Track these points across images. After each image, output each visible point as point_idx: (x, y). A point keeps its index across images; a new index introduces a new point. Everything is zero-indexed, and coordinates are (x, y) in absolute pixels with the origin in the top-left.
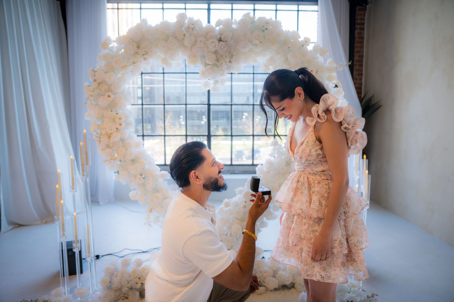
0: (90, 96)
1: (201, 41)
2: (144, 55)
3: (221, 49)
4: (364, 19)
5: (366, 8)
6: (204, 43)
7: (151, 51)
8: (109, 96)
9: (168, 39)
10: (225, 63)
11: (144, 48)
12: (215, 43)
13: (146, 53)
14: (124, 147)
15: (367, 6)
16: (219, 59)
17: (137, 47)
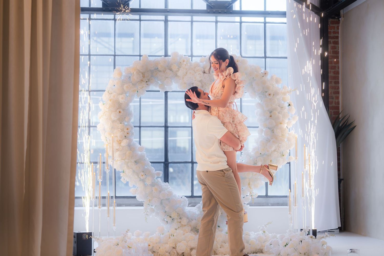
0: (106, 111)
1: (190, 73)
2: (147, 82)
3: (205, 78)
4: (338, 33)
5: (339, 20)
6: (193, 74)
7: (151, 79)
8: (120, 112)
9: (165, 70)
10: (208, 89)
11: (147, 77)
12: (201, 74)
13: (149, 80)
14: (131, 150)
15: (340, 19)
16: (203, 86)
17: (143, 77)
